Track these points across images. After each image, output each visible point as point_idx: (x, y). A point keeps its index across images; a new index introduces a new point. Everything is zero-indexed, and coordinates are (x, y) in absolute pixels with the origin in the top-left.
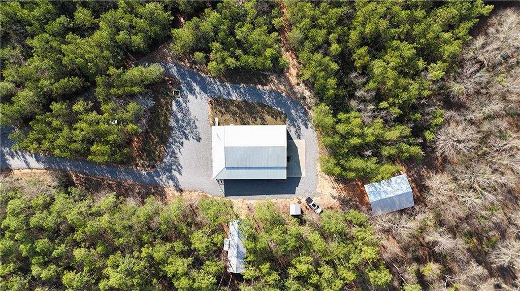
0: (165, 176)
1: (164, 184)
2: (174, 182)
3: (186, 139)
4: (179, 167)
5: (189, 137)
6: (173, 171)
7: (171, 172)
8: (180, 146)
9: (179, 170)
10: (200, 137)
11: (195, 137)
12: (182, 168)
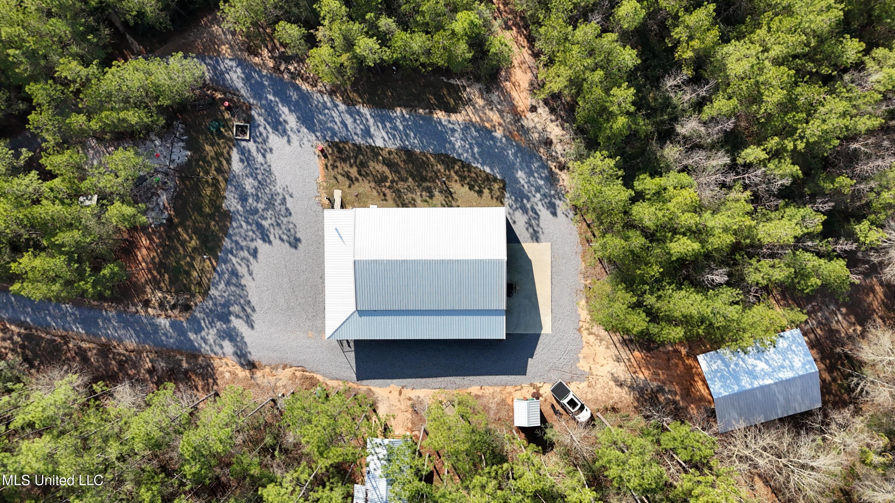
0: (213, 331)
1: (212, 350)
2: (236, 345)
3: (264, 240)
4: (247, 308)
5: (272, 237)
6: (232, 318)
7: (228, 321)
8: (251, 259)
9: (248, 316)
10: (298, 235)
11: (285, 237)
12: (254, 310)
